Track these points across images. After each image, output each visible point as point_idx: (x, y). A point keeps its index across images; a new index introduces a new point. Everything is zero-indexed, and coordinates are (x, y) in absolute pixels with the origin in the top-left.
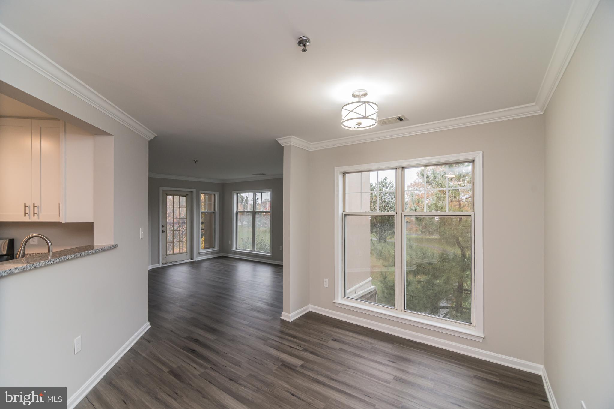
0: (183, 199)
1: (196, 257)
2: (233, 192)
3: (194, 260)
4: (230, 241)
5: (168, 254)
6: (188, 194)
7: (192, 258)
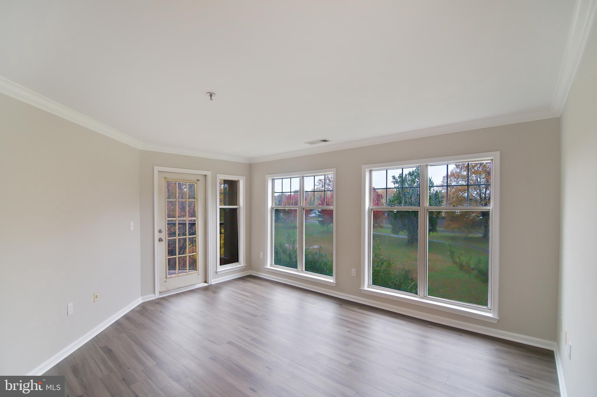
1: (213, 279)
2: (266, 176)
3: (210, 284)
4: (261, 253)
6: (199, 178)
7: (205, 280)
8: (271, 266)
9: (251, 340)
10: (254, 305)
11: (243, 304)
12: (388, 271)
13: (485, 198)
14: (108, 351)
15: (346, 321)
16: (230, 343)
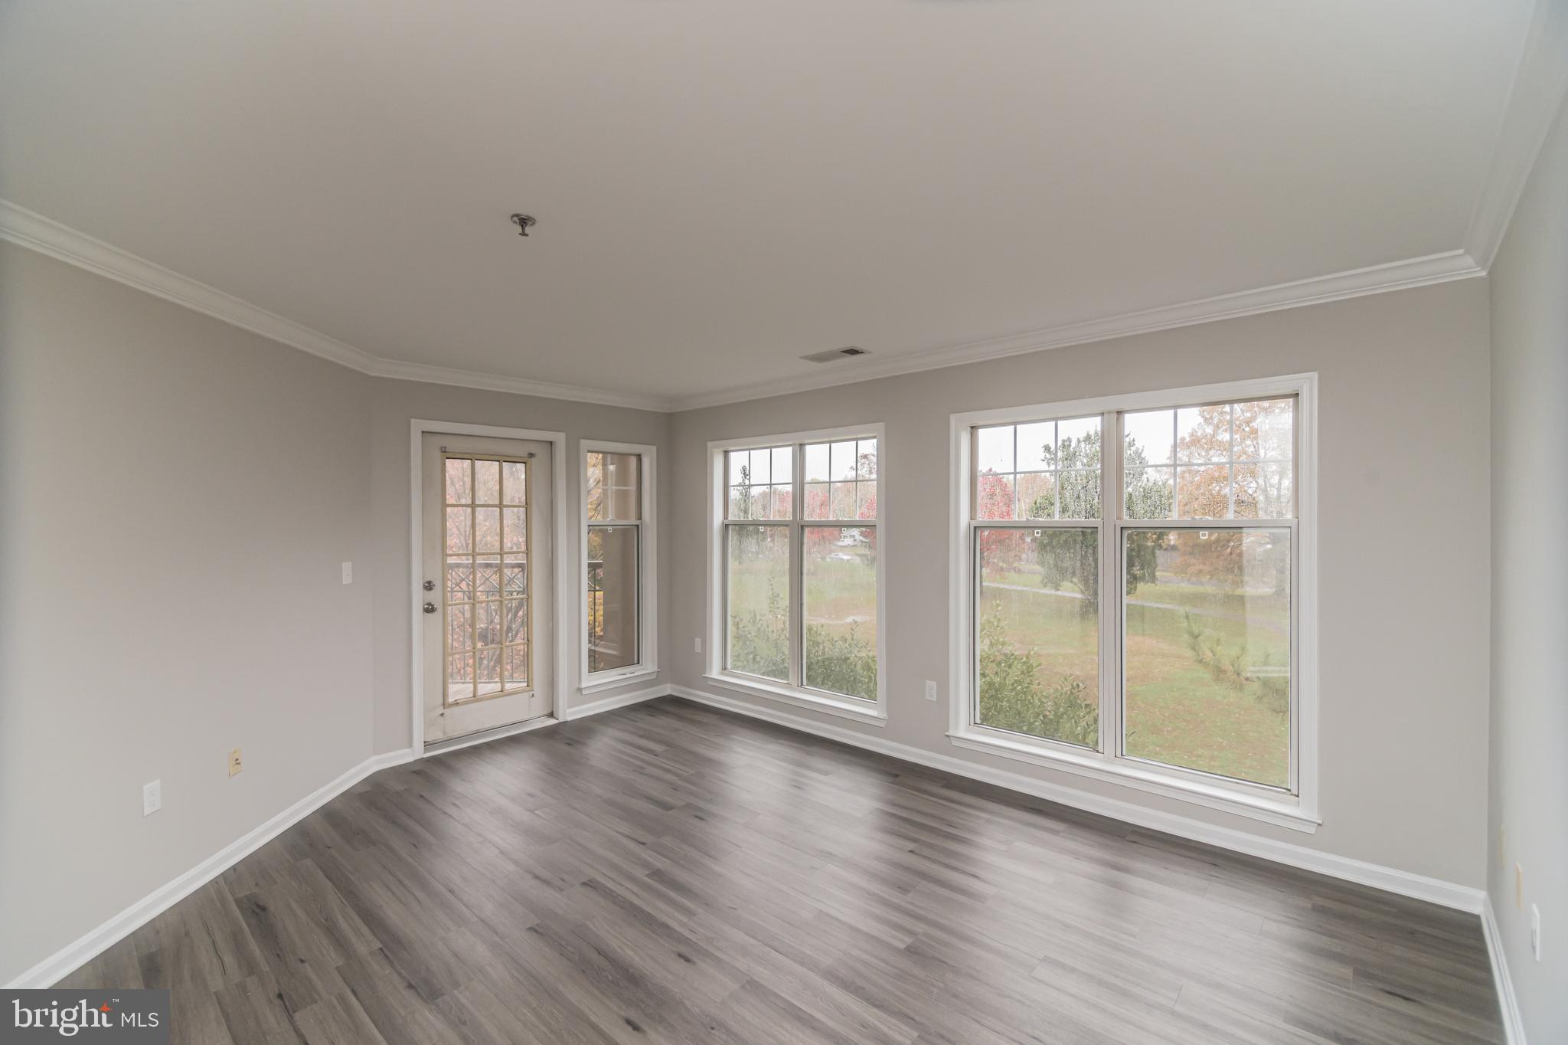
0: (515, 475)
1: (570, 707)
2: (709, 444)
3: (561, 720)
4: (698, 641)
5: (451, 700)
6: (533, 448)
7: (550, 711)
8: (722, 674)
9: (647, 876)
10: (668, 776)
11: (641, 773)
12: (1026, 685)
13: (1279, 497)
14: (257, 910)
15: (905, 820)
16: (590, 884)
